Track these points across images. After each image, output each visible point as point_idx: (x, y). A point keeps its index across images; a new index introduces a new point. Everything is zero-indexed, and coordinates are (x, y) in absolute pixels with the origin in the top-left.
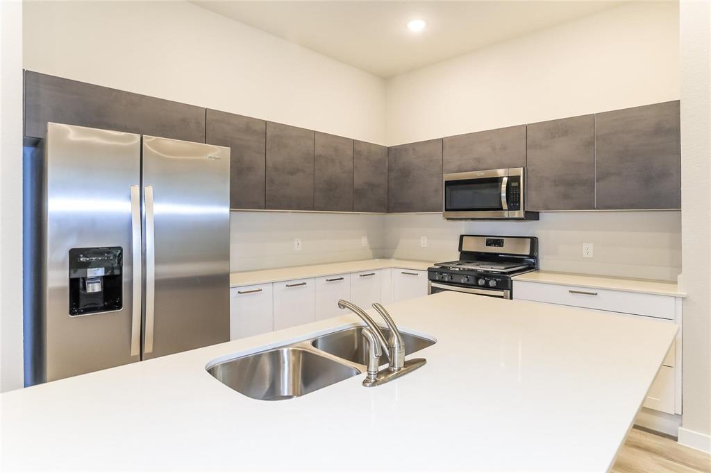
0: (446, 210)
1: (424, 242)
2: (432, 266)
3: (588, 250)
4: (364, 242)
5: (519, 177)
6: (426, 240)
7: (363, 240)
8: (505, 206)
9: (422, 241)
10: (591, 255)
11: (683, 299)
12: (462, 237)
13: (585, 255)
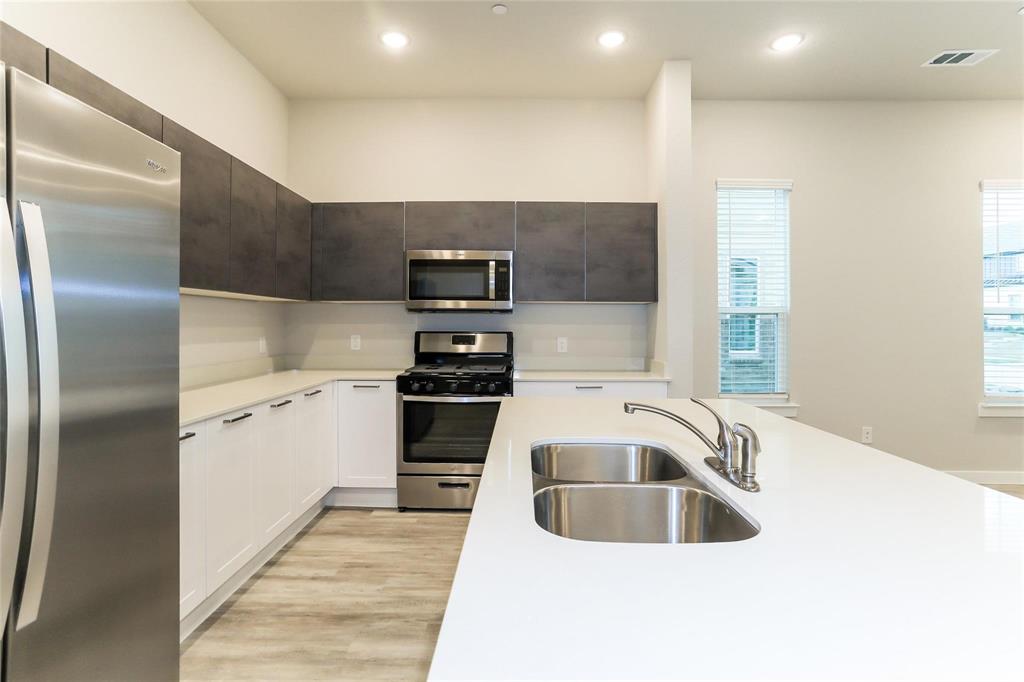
0: (411, 298)
1: (356, 343)
2: (401, 373)
3: (563, 344)
4: (262, 345)
5: (509, 261)
6: (359, 340)
7: (261, 342)
8: (492, 295)
9: (352, 340)
10: (565, 350)
11: (668, 382)
12: (418, 335)
13: (559, 350)
